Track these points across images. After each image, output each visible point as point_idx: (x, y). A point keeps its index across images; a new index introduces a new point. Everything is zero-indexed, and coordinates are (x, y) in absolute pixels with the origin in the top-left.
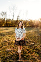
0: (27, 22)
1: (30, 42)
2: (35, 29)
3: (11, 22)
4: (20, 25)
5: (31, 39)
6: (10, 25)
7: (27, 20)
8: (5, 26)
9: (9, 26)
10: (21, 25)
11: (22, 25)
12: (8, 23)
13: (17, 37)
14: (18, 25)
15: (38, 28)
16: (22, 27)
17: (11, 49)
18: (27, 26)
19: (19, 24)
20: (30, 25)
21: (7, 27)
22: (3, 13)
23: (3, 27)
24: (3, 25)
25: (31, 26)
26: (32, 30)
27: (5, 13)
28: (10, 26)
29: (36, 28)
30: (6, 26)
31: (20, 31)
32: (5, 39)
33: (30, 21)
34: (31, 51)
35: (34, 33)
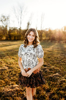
0: (43, 33)
1: (50, 70)
2: (56, 44)
3: (16, 33)
4: (31, 38)
5: (53, 64)
6: (15, 38)
7: (44, 29)
8: (7, 40)
9: (13, 38)
10: (34, 38)
11: (36, 37)
12: (12, 33)
13: (25, 68)
14: (26, 37)
15: (62, 42)
16: (35, 43)
17: (12, 88)
18: (44, 38)
19: (28, 36)
20: (48, 38)
21: (11, 40)
22: (4, 17)
23: (3, 40)
24: (4, 38)
25: (49, 40)
26: (53, 46)
27: (6, 18)
28: (15, 40)
29: (59, 42)
30: (9, 39)
31: (31, 54)
32: (4, 64)
33: (47, 30)
34: (54, 94)
35: (56, 52)
